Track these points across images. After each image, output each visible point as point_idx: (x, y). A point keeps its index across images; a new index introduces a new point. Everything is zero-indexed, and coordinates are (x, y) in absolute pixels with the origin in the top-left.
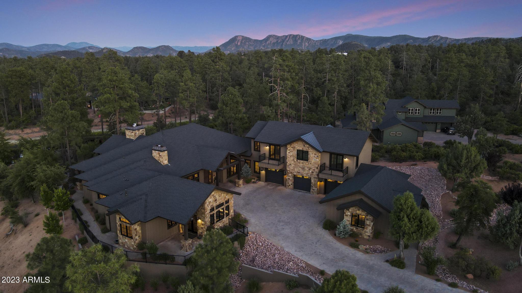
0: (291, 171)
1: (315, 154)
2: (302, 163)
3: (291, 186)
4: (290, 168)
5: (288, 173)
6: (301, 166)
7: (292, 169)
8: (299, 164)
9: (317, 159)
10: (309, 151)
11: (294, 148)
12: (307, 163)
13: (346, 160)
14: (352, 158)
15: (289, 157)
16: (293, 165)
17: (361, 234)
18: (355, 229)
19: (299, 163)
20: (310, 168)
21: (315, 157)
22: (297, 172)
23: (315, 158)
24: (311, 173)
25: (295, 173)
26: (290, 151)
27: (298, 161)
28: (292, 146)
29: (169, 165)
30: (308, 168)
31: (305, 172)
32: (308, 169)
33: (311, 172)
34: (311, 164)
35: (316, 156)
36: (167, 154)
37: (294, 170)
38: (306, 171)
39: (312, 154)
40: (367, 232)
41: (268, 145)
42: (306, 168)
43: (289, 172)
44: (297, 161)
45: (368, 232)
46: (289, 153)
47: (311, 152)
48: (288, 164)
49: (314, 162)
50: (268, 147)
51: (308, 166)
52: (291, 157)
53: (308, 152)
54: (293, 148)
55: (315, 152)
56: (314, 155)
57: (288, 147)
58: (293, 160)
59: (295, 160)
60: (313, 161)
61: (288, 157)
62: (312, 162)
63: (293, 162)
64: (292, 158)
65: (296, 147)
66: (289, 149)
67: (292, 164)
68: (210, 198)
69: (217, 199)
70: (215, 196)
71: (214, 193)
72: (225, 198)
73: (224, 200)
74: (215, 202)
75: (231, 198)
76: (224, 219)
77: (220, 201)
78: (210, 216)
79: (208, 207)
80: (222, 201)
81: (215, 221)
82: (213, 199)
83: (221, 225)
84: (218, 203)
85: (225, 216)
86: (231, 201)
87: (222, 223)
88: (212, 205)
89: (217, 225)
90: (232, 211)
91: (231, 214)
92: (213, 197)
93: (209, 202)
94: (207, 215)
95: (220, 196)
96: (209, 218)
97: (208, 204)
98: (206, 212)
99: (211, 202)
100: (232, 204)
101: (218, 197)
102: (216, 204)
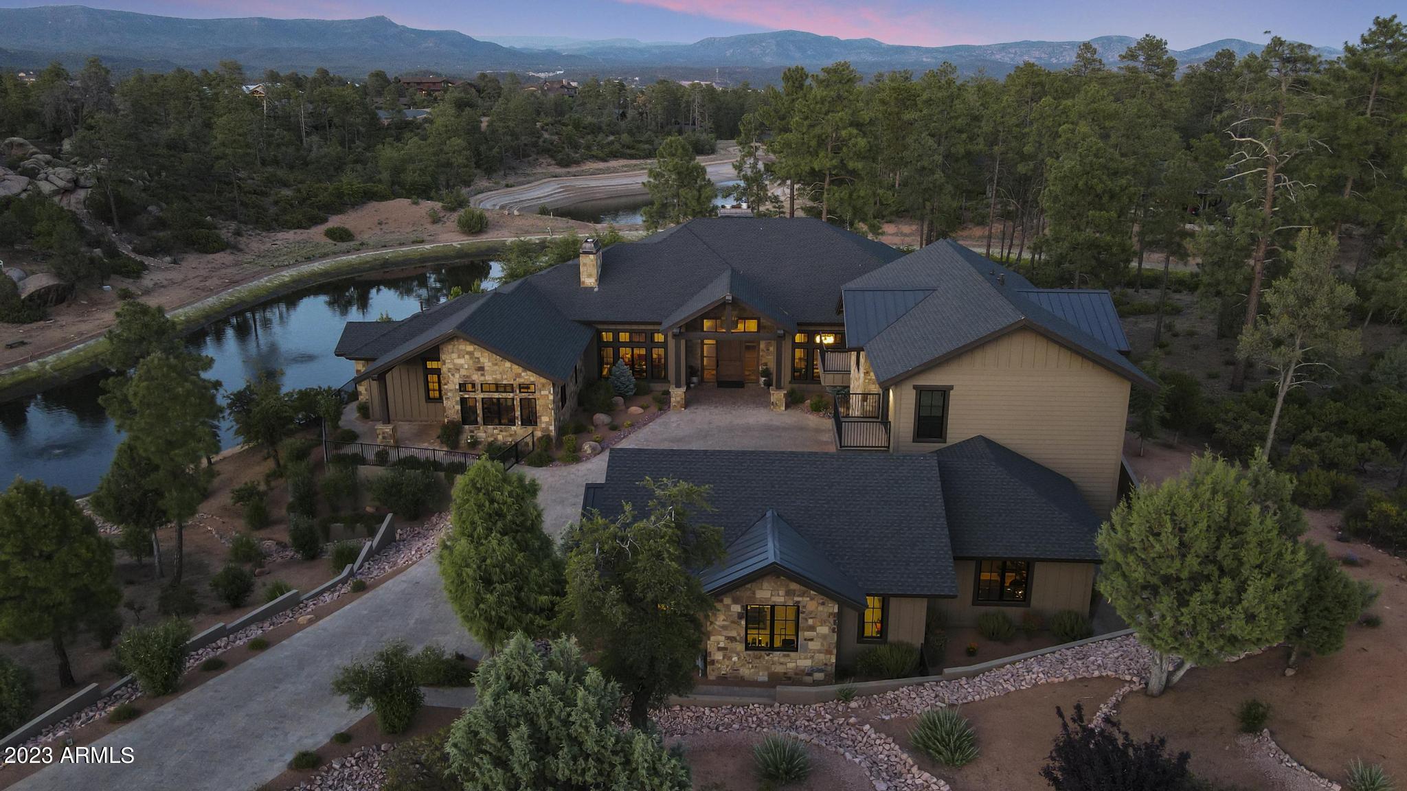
29: (596, 289)
68: (459, 357)
69: (486, 368)
70: (478, 358)
71: (475, 349)
72: (519, 376)
73: (515, 380)
74: (480, 373)
75: (543, 385)
76: (513, 428)
77: (499, 377)
78: (458, 399)
79: (453, 375)
80: (506, 379)
81: (480, 419)
82: (471, 362)
83: (500, 437)
84: (489, 378)
85: (520, 423)
86: (543, 393)
87: (504, 433)
88: (467, 377)
89: (485, 432)
90: (545, 419)
91: (543, 426)
92: (471, 358)
93: (454, 364)
94: (449, 394)
95: (496, 364)
96: (457, 404)
97: (451, 367)
98: (446, 384)
99: (462, 366)
100: (548, 402)
101: (490, 364)
102: (482, 378)
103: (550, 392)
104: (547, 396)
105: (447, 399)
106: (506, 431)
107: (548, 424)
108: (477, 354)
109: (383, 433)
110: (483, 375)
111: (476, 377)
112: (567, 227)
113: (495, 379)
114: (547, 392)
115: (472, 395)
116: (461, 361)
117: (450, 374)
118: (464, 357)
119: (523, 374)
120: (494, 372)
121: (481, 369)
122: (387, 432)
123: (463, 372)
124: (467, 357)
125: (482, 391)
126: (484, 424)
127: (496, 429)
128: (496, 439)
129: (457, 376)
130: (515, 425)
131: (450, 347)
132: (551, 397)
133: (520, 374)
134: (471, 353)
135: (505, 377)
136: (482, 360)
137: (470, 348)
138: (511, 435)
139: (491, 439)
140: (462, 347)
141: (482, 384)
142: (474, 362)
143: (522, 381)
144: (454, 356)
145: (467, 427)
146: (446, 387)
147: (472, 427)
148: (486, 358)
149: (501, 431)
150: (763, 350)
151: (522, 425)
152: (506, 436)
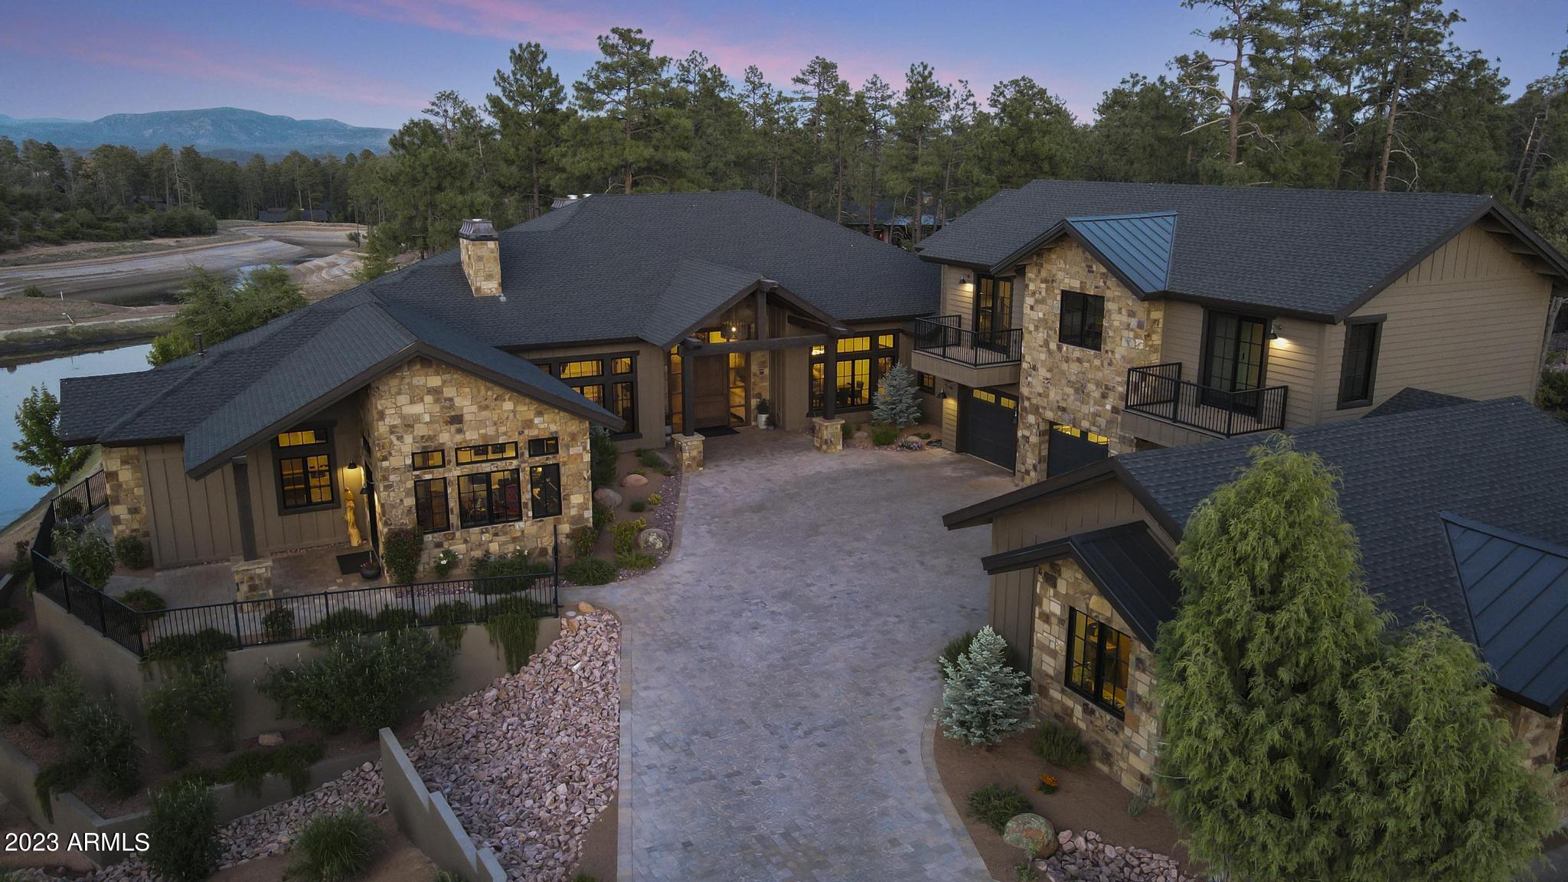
0: (1034, 401)
1: (1132, 314)
2: (1079, 360)
3: (1033, 474)
4: (1032, 386)
5: (1024, 409)
6: (1073, 378)
7: (1041, 391)
8: (1064, 366)
9: (1136, 337)
10: (1108, 294)
11: (1049, 281)
12: (1097, 362)
13: (1280, 345)
14: (1311, 331)
15: (1032, 328)
16: (1043, 372)
17: (1107, 758)
18: (1078, 711)
19: (1067, 360)
20: (1107, 387)
21: (1128, 327)
22: (1055, 405)
23: (1132, 335)
24: (1109, 415)
25: (1051, 410)
26: (1037, 301)
27: (1065, 347)
28: (1044, 274)
29: (503, 299)
30: (1098, 384)
31: (1085, 409)
32: (1097, 395)
33: (1108, 407)
34: (1110, 364)
35: (1134, 322)
36: (497, 255)
37: (1047, 396)
38: (1092, 402)
39: (1120, 311)
40: (1137, 753)
41: (972, 275)
42: (1091, 387)
43: (1027, 404)
44: (1060, 349)
45: (1143, 752)
46: (1032, 308)
47: (1113, 300)
48: (1025, 365)
49: (1123, 357)
50: (969, 288)
51: (1100, 375)
52: (1037, 328)
53: (1100, 299)
54: (1045, 281)
55: (1130, 301)
56: (1125, 318)
57: (1030, 279)
58: (1046, 343)
59: (1053, 346)
60: (1120, 352)
61: (1027, 328)
62: (1118, 356)
63: (1043, 357)
64: (1041, 335)
65: (1060, 275)
66: (1032, 287)
67: (1039, 365)
68: (412, 402)
69: (467, 417)
70: (451, 400)
71: (444, 382)
72: (529, 424)
73: (521, 433)
74: (453, 428)
75: (573, 437)
76: (519, 525)
77: (490, 431)
78: (410, 484)
79: (400, 438)
80: (505, 434)
81: (454, 519)
82: (437, 408)
83: (494, 547)
84: (472, 436)
85: (530, 514)
86: (572, 451)
87: (502, 538)
88: (430, 438)
89: (466, 541)
90: (576, 499)
91: (573, 512)
92: (437, 401)
93: (403, 417)
94: (392, 478)
95: (486, 407)
96: (407, 495)
97: (397, 421)
98: (385, 459)
99: (417, 418)
100: (582, 466)
101: (474, 408)
102: (459, 438)
103: (585, 448)
104: (581, 455)
105: (388, 487)
106: (505, 533)
107: (583, 507)
108: (449, 392)
109: (252, 578)
110: (460, 431)
111: (447, 437)
112: (95, 312)
113: (485, 436)
114: (579, 449)
115: (438, 473)
116: (417, 409)
117: (393, 438)
118: (422, 400)
119: (537, 421)
120: (482, 423)
121: (457, 420)
122: (259, 576)
123: (421, 430)
124: (429, 399)
125: (458, 464)
126: (462, 527)
127: (487, 532)
128: (487, 553)
129: (408, 439)
130: (521, 519)
131: (394, 382)
132: (587, 458)
133: (531, 421)
134: (435, 392)
135: (503, 429)
136: (458, 402)
137: (435, 381)
138: (514, 540)
139: (478, 554)
140: (419, 380)
141: (457, 450)
142: (442, 408)
143: (533, 433)
144: (403, 399)
145: (428, 538)
146: (385, 464)
147: (438, 537)
148: (465, 398)
149: (496, 535)
150: (755, 375)
151: (534, 517)
152: (505, 543)
